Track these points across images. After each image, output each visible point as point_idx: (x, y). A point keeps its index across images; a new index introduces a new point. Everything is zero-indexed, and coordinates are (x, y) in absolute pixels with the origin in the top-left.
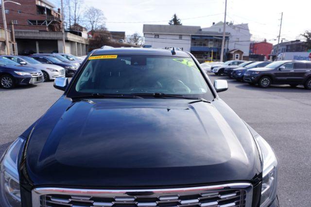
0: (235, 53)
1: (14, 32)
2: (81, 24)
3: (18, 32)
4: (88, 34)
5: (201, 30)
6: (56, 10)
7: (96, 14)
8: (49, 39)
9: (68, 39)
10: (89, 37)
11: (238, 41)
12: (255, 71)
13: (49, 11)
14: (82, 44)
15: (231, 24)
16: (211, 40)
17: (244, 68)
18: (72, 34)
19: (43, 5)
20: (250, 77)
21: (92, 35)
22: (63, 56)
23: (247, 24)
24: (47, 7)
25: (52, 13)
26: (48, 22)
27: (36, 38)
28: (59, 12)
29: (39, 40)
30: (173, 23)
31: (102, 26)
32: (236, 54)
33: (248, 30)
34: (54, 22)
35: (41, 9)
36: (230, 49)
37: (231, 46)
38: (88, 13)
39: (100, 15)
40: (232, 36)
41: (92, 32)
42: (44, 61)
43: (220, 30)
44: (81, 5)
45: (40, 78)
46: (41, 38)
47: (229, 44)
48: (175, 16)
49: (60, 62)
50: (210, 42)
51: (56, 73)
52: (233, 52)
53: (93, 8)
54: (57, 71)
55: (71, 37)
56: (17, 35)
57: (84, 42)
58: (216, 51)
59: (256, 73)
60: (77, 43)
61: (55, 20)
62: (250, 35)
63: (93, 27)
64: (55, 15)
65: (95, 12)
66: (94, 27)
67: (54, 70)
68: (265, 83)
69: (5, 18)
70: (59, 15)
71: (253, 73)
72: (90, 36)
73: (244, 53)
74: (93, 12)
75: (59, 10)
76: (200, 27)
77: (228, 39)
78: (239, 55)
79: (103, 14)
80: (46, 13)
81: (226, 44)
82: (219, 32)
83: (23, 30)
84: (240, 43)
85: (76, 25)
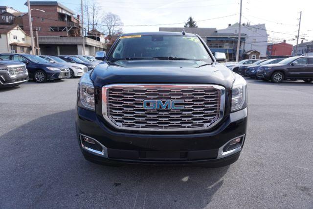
0: (252, 53)
1: (37, 38)
2: (98, 30)
3: (41, 38)
4: (106, 38)
5: (217, 32)
6: (76, 16)
7: (113, 19)
8: (69, 44)
9: (88, 44)
10: (106, 42)
11: (255, 42)
12: (267, 67)
13: (69, 18)
14: (100, 48)
15: (248, 25)
16: (227, 42)
17: (258, 66)
18: (91, 39)
19: (64, 12)
20: (263, 73)
21: (110, 39)
22: (84, 57)
23: (264, 25)
24: (68, 14)
25: (72, 19)
26: (69, 28)
27: (57, 44)
28: (78, 18)
29: (60, 45)
30: (188, 26)
31: (118, 31)
32: (253, 55)
33: (265, 30)
34: (74, 28)
35: (62, 16)
36: (246, 50)
37: (248, 47)
38: (105, 19)
39: (117, 20)
40: (248, 37)
41: (109, 37)
42: (69, 60)
43: (236, 31)
44: (99, 11)
45: (68, 73)
46: (62, 44)
47: (246, 45)
48: (191, 19)
49: (82, 62)
50: (226, 44)
51: (80, 71)
52: (249, 53)
53: (110, 13)
54: (81, 69)
55: (90, 42)
56: (40, 41)
57: (102, 47)
58: (232, 52)
59: (268, 68)
60: (96, 47)
61: (75, 26)
62: (267, 35)
63: (110, 33)
64: (75, 21)
65: (113, 17)
66: (112, 32)
67: (78, 68)
68: (278, 78)
69: (31, 25)
70: (78, 21)
71: (266, 69)
72: (108, 40)
73: (261, 53)
74: (111, 17)
75: (78, 16)
76: (215, 29)
77: (245, 40)
78: (255, 55)
79: (120, 20)
80: (66, 19)
81: (242, 46)
82: (235, 33)
83: (45, 37)
84: (257, 44)
85: (94, 30)
